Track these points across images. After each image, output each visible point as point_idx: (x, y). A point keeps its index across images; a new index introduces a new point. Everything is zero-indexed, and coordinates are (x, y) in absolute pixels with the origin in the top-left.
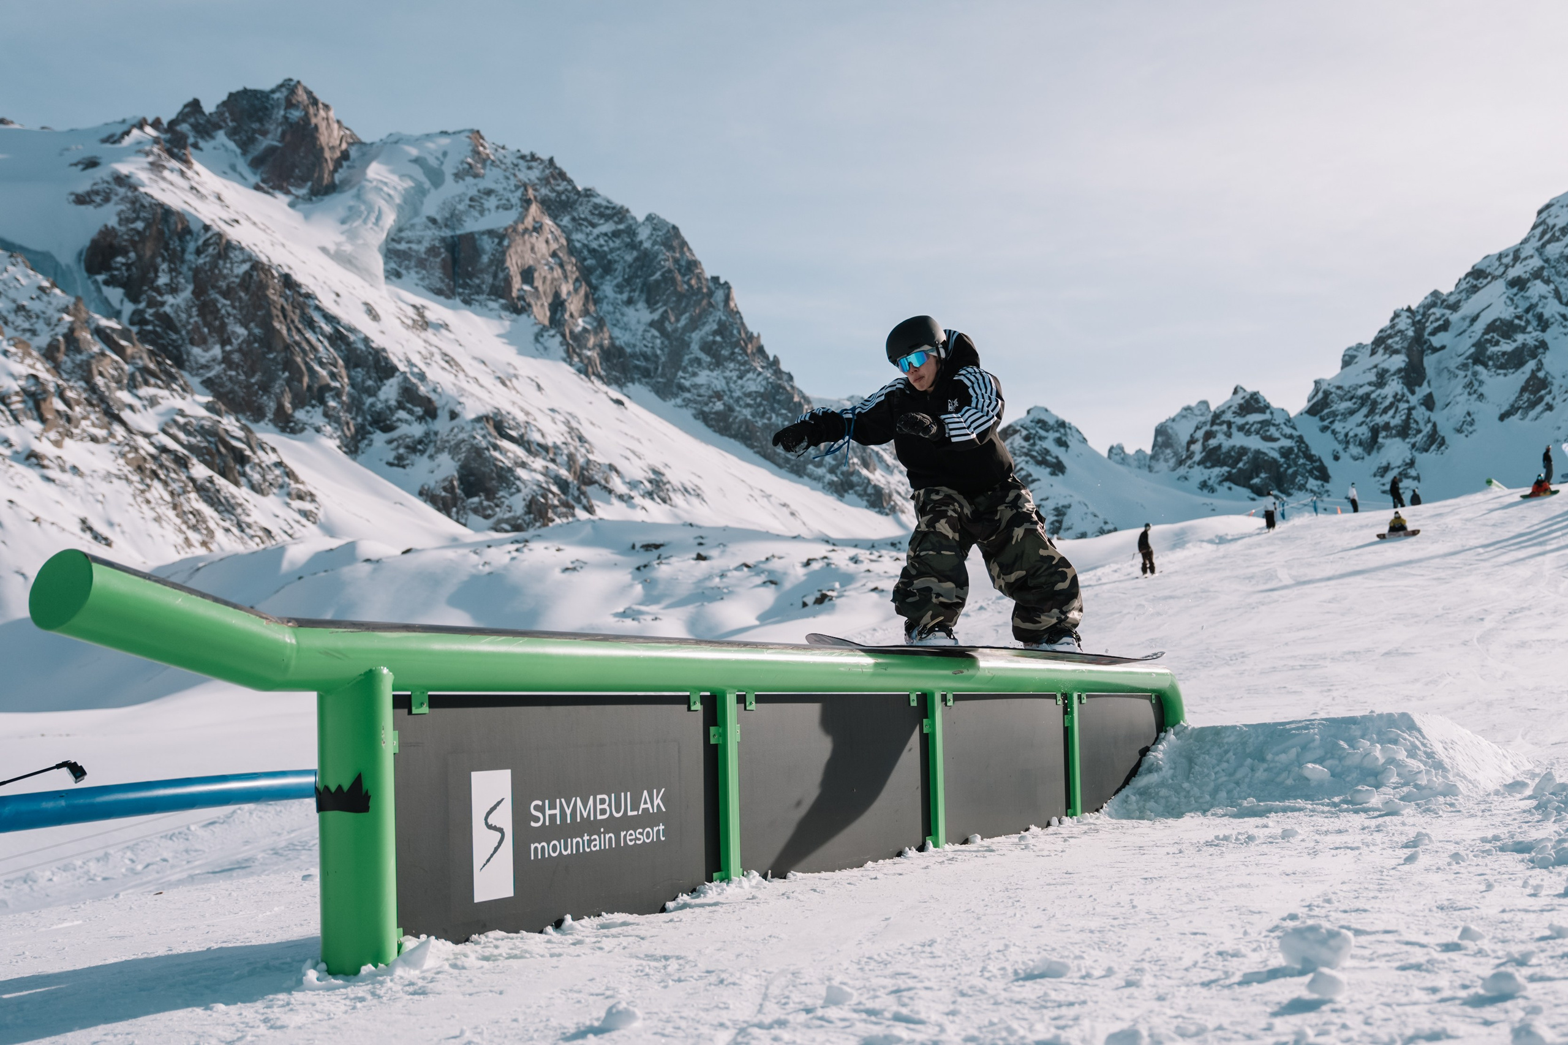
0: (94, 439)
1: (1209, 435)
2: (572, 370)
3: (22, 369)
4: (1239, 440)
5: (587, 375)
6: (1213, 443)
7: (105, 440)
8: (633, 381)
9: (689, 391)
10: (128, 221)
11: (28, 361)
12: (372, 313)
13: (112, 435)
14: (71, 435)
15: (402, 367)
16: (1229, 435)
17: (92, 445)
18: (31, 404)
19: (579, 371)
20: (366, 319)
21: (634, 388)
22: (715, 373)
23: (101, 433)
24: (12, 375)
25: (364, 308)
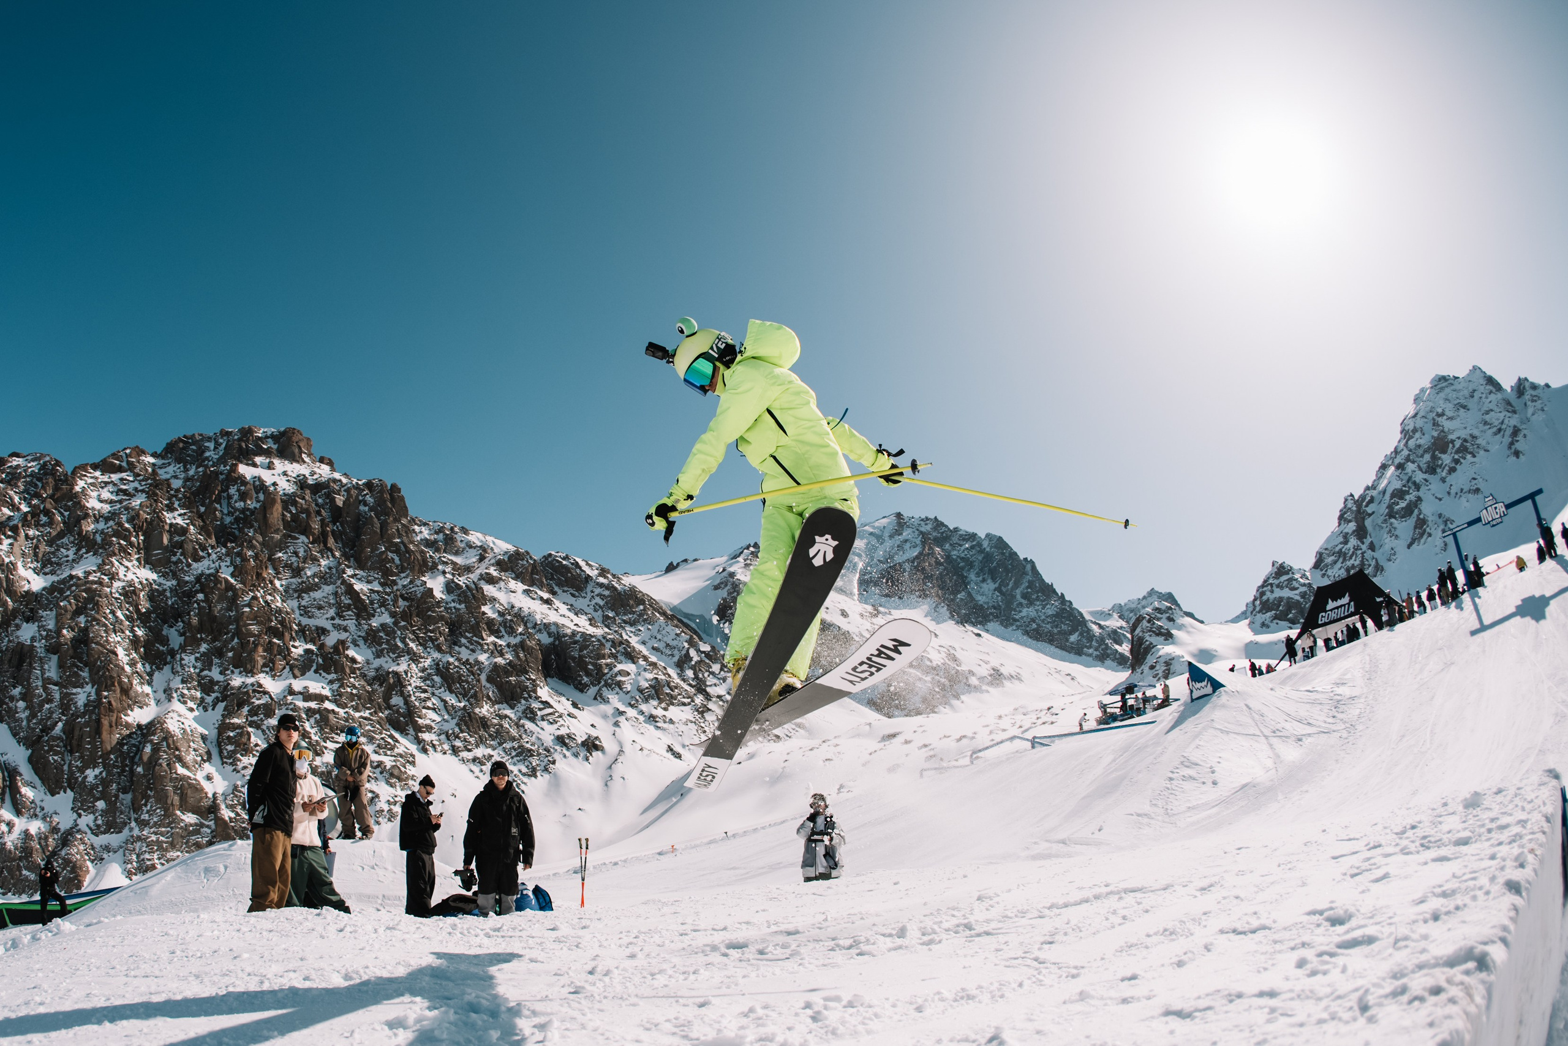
0: (684, 704)
1: (1262, 594)
2: (953, 622)
3: (650, 676)
4: (1278, 593)
5: (962, 623)
6: (1265, 598)
7: (689, 704)
8: (989, 621)
9: (1018, 621)
10: (731, 593)
11: (655, 671)
12: (844, 614)
13: (693, 701)
14: (673, 704)
15: (857, 639)
16: (1272, 592)
17: (683, 708)
18: (653, 692)
19: (958, 623)
20: (842, 617)
21: (991, 625)
22: (1030, 609)
23: (686, 701)
24: (646, 680)
25: (840, 612)
